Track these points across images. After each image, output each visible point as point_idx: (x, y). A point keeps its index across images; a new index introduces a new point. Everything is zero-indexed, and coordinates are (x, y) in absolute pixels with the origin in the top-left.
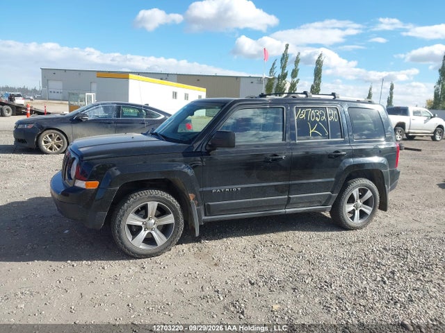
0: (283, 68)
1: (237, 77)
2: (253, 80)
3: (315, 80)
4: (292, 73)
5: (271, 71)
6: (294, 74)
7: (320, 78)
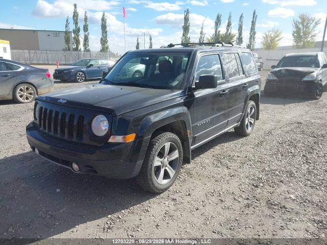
0: (76, 23)
1: (34, 31)
2: (50, 33)
3: (103, 34)
4: (84, 28)
5: (66, 26)
6: (86, 28)
7: (106, 32)
